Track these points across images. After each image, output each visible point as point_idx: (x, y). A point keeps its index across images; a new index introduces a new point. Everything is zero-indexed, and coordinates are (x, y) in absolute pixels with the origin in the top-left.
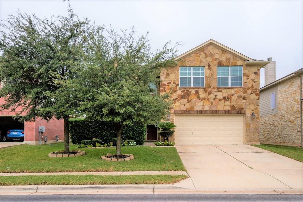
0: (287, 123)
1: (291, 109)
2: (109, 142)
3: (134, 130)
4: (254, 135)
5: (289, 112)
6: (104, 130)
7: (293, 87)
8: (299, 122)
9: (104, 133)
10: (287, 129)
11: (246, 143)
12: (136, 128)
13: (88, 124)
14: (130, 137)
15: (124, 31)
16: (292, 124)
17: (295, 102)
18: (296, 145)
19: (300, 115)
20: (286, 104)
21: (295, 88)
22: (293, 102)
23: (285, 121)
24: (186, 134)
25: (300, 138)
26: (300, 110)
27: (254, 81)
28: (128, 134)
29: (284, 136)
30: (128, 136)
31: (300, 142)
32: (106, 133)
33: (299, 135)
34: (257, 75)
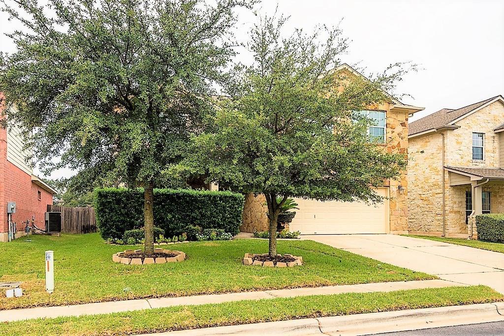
0: (416, 201)
1: (423, 181)
2: (181, 233)
3: (225, 211)
4: (401, 219)
5: (420, 186)
6: (171, 211)
7: (427, 148)
8: (439, 200)
9: (170, 216)
10: (415, 211)
11: (391, 232)
12: (230, 207)
13: (139, 198)
14: (218, 223)
15: (299, 31)
16: (426, 203)
17: (431, 172)
18: (434, 234)
19: (441, 189)
20: (415, 173)
21: (430, 151)
22: (427, 171)
23: (412, 198)
24: (306, 218)
25: (442, 224)
26: (441, 183)
27: (401, 136)
28: (214, 217)
29: (411, 220)
30: (214, 222)
31: (442, 230)
32: (174, 217)
33: (439, 220)
34: (404, 127)
